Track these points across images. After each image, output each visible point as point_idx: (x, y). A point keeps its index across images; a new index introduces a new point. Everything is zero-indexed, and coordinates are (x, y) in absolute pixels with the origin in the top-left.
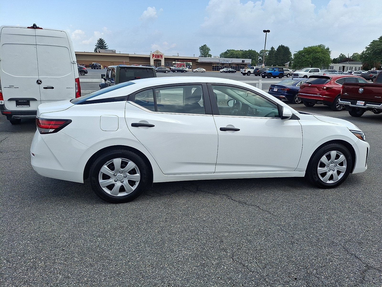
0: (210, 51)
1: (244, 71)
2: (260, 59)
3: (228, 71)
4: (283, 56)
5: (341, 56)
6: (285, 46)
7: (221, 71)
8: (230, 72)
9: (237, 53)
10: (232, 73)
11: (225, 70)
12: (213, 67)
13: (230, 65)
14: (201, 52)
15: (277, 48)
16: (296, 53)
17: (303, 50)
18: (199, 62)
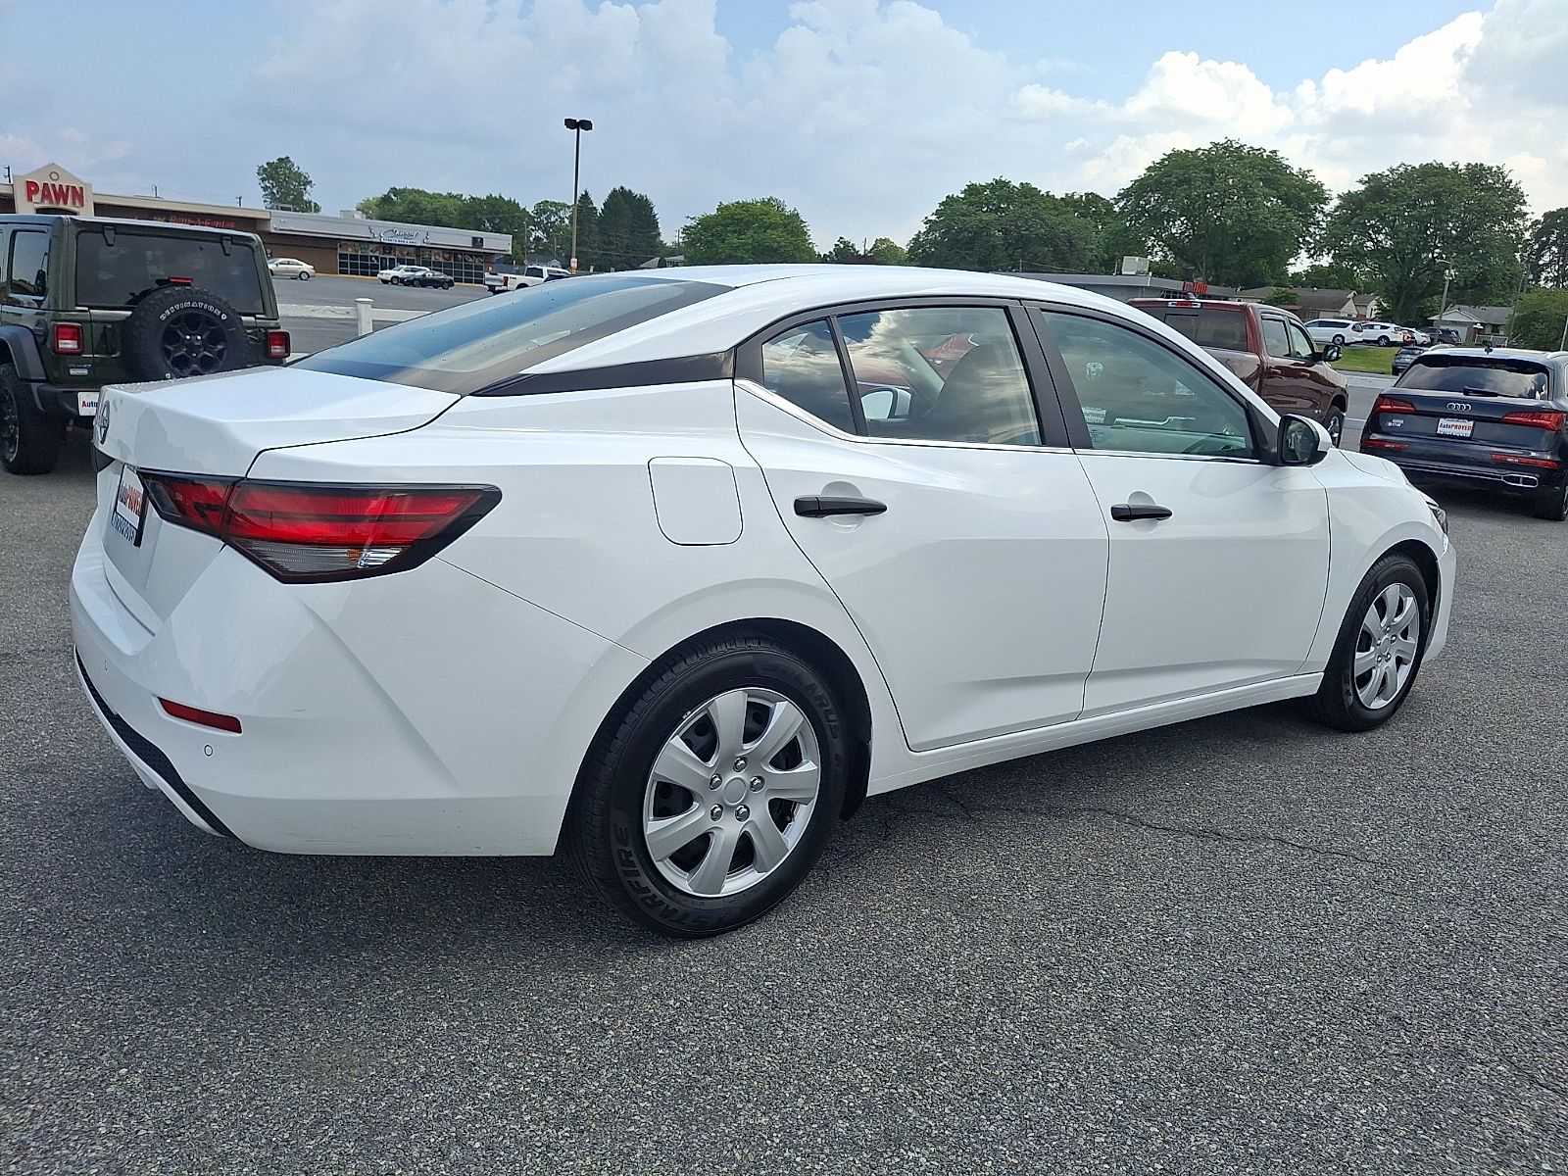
0: (308, 187)
1: (501, 281)
2: (537, 239)
3: (415, 279)
4: (632, 232)
5: (842, 246)
6: (636, 191)
7: (384, 277)
8: (424, 282)
9: (437, 205)
10: (436, 287)
11: (401, 271)
12: (342, 256)
13: (419, 254)
14: (265, 188)
15: (606, 197)
16: (693, 223)
17: (714, 212)
18: (273, 231)
